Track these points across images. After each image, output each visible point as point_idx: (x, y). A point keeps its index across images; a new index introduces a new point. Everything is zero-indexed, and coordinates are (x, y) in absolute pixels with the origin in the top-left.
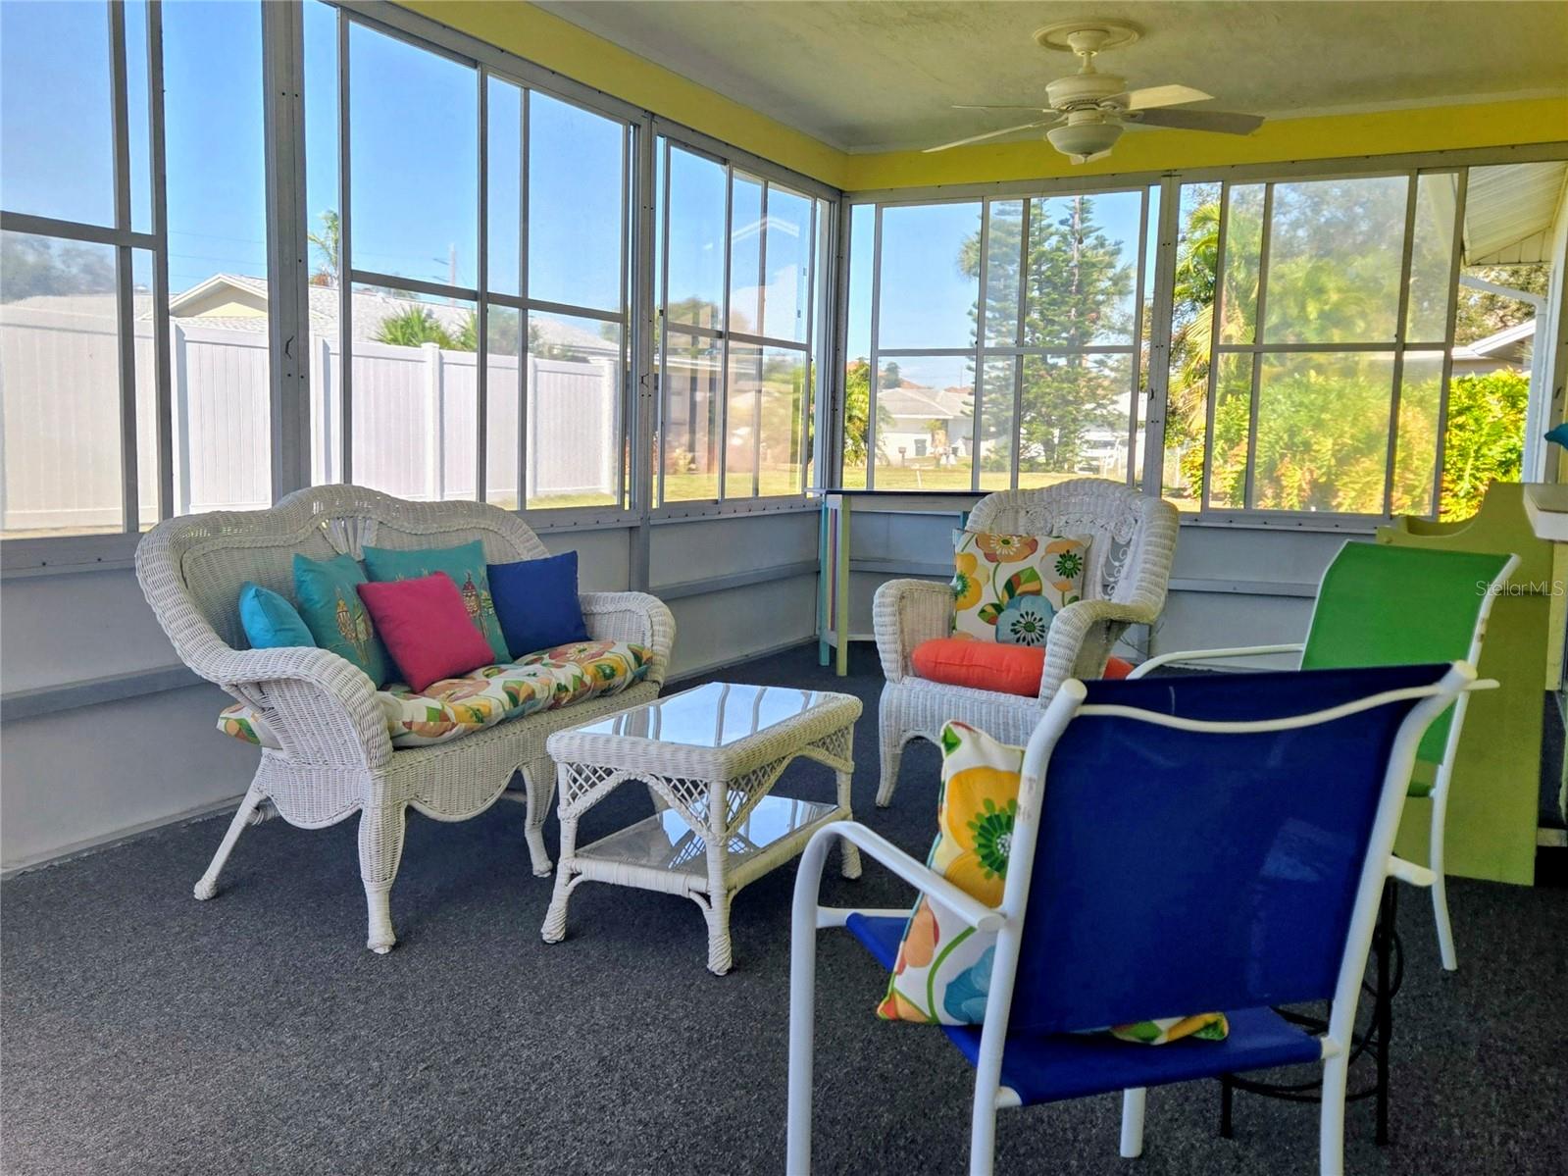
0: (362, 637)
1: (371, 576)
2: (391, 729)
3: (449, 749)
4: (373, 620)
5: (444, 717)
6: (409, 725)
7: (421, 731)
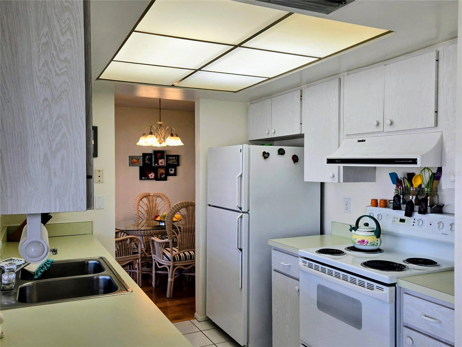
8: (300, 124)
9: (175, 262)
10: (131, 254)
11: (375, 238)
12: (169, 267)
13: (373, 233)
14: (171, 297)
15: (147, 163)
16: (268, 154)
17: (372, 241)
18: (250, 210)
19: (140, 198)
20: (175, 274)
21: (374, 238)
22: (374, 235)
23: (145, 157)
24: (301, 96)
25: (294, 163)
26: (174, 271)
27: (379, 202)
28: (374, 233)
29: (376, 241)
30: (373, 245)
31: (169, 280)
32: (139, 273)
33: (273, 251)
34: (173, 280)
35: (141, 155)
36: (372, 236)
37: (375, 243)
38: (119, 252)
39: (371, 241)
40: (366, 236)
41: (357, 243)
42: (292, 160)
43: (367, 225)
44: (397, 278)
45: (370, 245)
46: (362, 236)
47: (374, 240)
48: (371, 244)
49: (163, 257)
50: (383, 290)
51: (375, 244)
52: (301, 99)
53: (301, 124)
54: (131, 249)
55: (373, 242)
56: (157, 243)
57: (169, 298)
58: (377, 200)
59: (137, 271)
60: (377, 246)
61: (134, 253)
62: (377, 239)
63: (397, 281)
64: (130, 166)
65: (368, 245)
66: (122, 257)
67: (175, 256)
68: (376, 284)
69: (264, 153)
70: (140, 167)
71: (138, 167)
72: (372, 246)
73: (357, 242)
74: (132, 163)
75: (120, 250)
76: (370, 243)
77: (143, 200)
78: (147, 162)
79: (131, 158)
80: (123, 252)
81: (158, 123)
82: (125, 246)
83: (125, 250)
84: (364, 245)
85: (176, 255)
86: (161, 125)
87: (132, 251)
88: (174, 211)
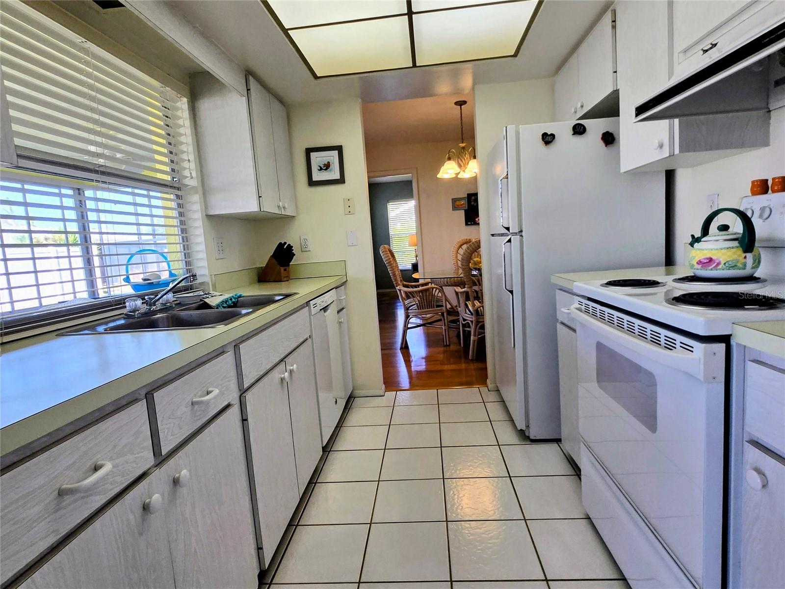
8: (612, 72)
9: (479, 317)
10: (435, 307)
11: (740, 251)
12: (472, 322)
13: (736, 243)
14: (474, 358)
15: (473, 205)
16: (553, 136)
17: (731, 259)
18: (524, 230)
19: (458, 246)
20: (478, 332)
21: (735, 253)
22: (737, 247)
23: (471, 197)
24: (614, 21)
25: (606, 146)
26: (477, 328)
27: (770, 183)
28: (739, 243)
29: (742, 260)
30: (734, 267)
31: (472, 338)
32: (445, 330)
33: (558, 292)
34: (476, 338)
35: (466, 196)
36: (733, 248)
37: (738, 262)
38: (421, 304)
39: (728, 260)
40: (717, 249)
41: (697, 266)
42: (602, 142)
43: (724, 228)
44: (733, 323)
45: (724, 267)
46: (706, 250)
47: (735, 257)
48: (727, 265)
49: (466, 311)
50: (692, 352)
51: (739, 265)
52: (614, 27)
53: (616, 72)
54: (434, 301)
55: (733, 260)
56: (461, 293)
57: (472, 360)
58: (767, 180)
59: (443, 327)
60: (744, 269)
61: (438, 306)
62: (744, 255)
63: (732, 332)
64: (453, 210)
65: (720, 267)
66: (424, 310)
67: (479, 309)
68: (679, 338)
69: (545, 135)
70: (466, 211)
71: (463, 211)
72: (729, 269)
73: (695, 263)
74: (456, 206)
75: (422, 303)
76: (725, 264)
77: (462, 247)
78: (472, 203)
79: (454, 201)
80: (425, 305)
81: (460, 146)
82: (426, 297)
83: (427, 302)
84: (710, 268)
85: (480, 307)
86: (463, 148)
87: (435, 304)
88: (469, 251)
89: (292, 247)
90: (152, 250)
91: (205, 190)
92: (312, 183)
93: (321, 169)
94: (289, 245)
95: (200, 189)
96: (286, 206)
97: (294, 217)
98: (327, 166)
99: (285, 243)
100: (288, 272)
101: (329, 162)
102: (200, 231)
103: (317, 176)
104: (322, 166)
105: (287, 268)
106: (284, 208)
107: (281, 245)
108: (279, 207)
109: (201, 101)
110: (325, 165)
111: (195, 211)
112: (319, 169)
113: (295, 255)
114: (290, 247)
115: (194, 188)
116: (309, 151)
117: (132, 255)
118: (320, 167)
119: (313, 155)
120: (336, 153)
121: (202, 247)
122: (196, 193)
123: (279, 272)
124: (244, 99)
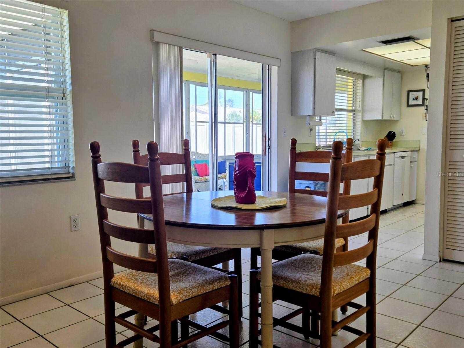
0: (194, 170)
1: (196, 163)
2: (195, 180)
3: (203, 183)
4: (196, 169)
5: (202, 179)
6: (197, 179)
7: (199, 180)
89: (395, 133)
90: (343, 132)
91: (363, 111)
92: (408, 105)
93: (414, 100)
94: (394, 132)
95: (362, 111)
96: (394, 116)
97: (398, 120)
98: (417, 98)
99: (392, 131)
100: (392, 144)
101: (418, 97)
102: (360, 126)
103: (411, 102)
104: (414, 98)
105: (392, 142)
106: (393, 117)
107: (390, 132)
108: (391, 117)
109: (367, 80)
110: (416, 98)
111: (359, 116)
112: (413, 99)
113: (396, 136)
114: (394, 133)
115: (359, 110)
116: (409, 92)
117: (337, 133)
118: (414, 99)
119: (411, 93)
120: (421, 93)
121: (359, 131)
122: (360, 112)
123: (388, 143)
124: (382, 79)
